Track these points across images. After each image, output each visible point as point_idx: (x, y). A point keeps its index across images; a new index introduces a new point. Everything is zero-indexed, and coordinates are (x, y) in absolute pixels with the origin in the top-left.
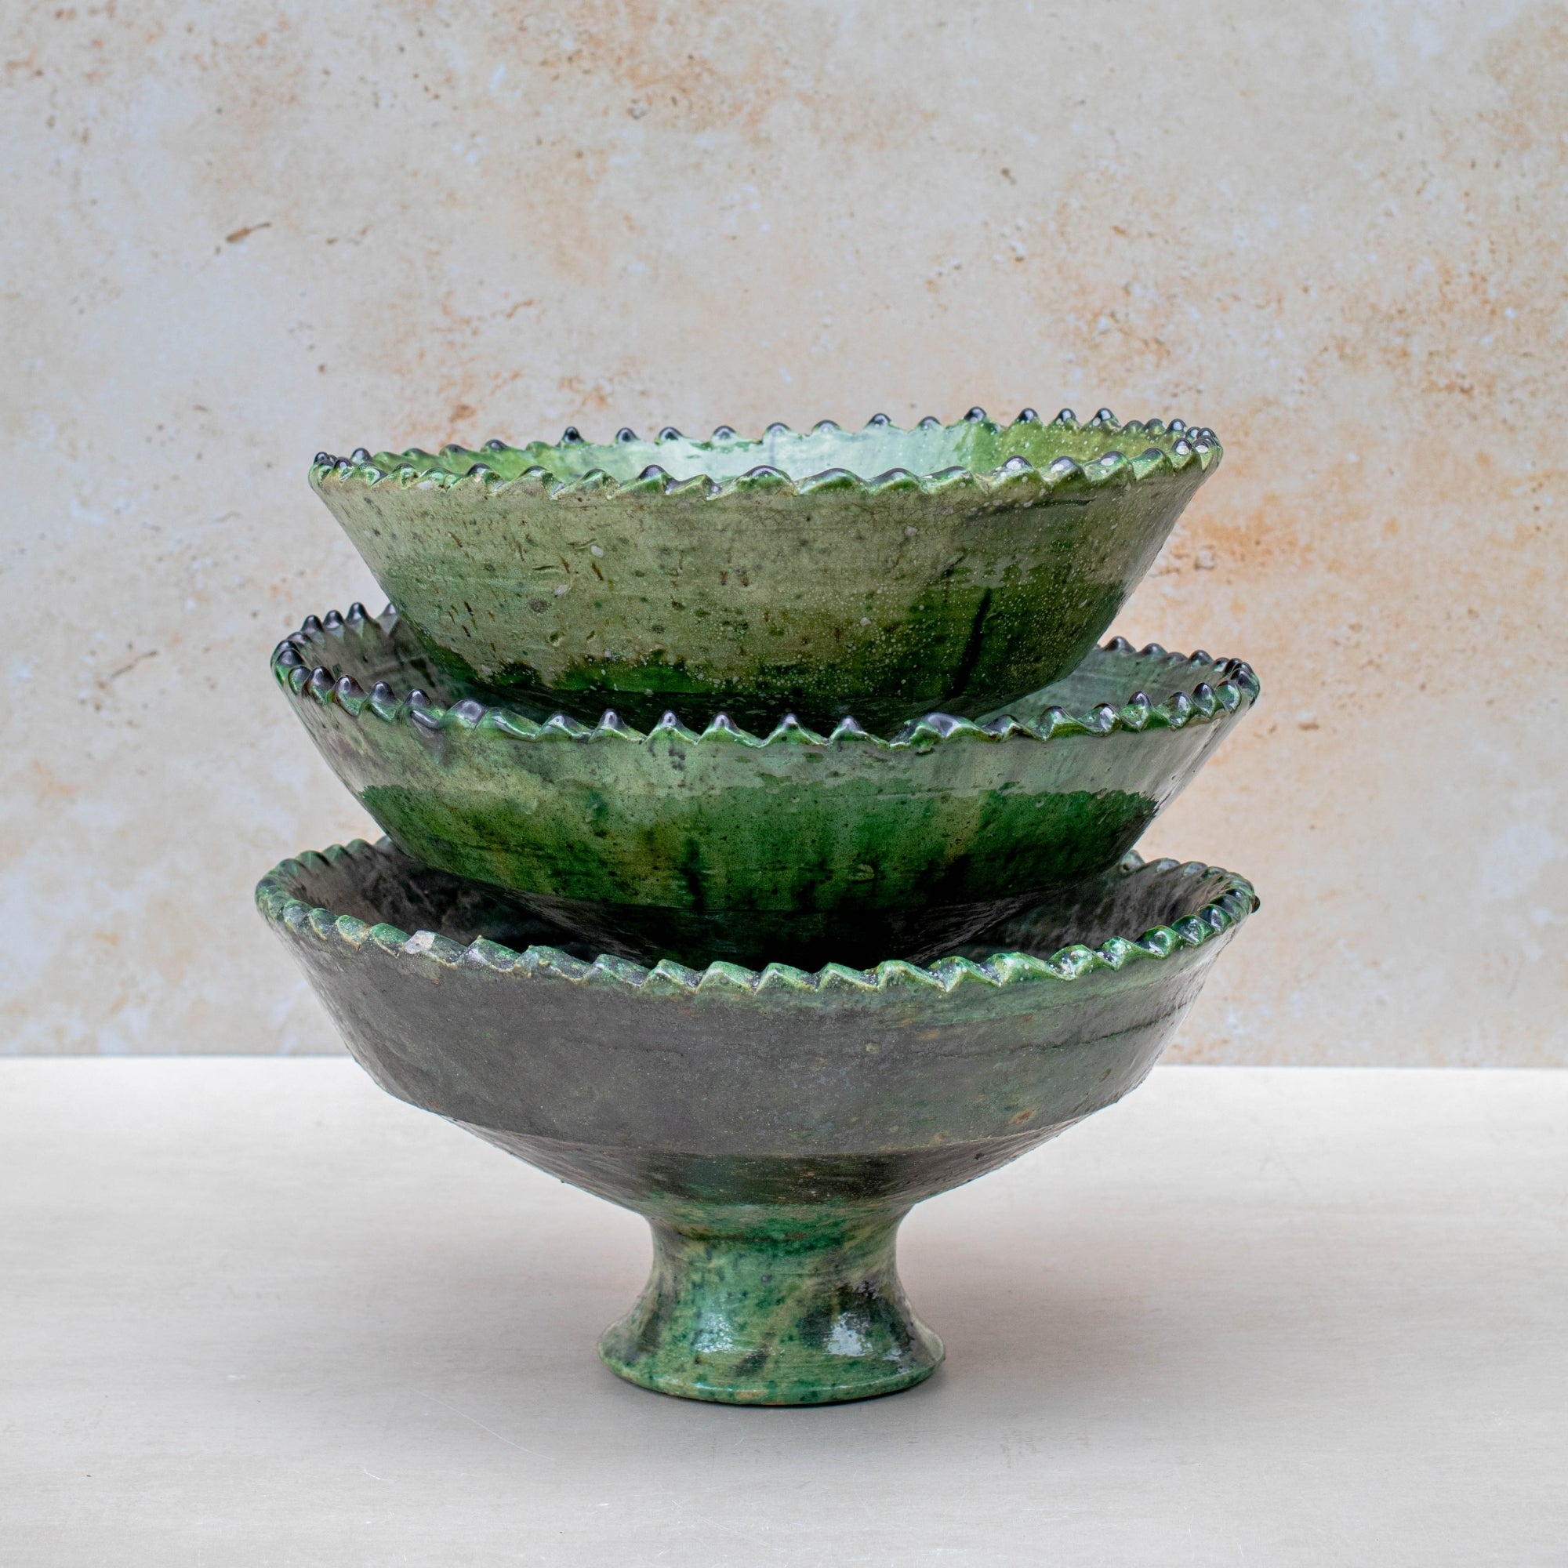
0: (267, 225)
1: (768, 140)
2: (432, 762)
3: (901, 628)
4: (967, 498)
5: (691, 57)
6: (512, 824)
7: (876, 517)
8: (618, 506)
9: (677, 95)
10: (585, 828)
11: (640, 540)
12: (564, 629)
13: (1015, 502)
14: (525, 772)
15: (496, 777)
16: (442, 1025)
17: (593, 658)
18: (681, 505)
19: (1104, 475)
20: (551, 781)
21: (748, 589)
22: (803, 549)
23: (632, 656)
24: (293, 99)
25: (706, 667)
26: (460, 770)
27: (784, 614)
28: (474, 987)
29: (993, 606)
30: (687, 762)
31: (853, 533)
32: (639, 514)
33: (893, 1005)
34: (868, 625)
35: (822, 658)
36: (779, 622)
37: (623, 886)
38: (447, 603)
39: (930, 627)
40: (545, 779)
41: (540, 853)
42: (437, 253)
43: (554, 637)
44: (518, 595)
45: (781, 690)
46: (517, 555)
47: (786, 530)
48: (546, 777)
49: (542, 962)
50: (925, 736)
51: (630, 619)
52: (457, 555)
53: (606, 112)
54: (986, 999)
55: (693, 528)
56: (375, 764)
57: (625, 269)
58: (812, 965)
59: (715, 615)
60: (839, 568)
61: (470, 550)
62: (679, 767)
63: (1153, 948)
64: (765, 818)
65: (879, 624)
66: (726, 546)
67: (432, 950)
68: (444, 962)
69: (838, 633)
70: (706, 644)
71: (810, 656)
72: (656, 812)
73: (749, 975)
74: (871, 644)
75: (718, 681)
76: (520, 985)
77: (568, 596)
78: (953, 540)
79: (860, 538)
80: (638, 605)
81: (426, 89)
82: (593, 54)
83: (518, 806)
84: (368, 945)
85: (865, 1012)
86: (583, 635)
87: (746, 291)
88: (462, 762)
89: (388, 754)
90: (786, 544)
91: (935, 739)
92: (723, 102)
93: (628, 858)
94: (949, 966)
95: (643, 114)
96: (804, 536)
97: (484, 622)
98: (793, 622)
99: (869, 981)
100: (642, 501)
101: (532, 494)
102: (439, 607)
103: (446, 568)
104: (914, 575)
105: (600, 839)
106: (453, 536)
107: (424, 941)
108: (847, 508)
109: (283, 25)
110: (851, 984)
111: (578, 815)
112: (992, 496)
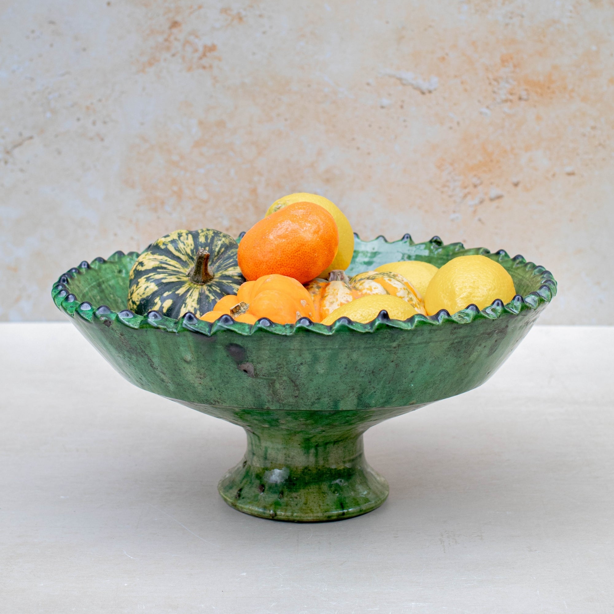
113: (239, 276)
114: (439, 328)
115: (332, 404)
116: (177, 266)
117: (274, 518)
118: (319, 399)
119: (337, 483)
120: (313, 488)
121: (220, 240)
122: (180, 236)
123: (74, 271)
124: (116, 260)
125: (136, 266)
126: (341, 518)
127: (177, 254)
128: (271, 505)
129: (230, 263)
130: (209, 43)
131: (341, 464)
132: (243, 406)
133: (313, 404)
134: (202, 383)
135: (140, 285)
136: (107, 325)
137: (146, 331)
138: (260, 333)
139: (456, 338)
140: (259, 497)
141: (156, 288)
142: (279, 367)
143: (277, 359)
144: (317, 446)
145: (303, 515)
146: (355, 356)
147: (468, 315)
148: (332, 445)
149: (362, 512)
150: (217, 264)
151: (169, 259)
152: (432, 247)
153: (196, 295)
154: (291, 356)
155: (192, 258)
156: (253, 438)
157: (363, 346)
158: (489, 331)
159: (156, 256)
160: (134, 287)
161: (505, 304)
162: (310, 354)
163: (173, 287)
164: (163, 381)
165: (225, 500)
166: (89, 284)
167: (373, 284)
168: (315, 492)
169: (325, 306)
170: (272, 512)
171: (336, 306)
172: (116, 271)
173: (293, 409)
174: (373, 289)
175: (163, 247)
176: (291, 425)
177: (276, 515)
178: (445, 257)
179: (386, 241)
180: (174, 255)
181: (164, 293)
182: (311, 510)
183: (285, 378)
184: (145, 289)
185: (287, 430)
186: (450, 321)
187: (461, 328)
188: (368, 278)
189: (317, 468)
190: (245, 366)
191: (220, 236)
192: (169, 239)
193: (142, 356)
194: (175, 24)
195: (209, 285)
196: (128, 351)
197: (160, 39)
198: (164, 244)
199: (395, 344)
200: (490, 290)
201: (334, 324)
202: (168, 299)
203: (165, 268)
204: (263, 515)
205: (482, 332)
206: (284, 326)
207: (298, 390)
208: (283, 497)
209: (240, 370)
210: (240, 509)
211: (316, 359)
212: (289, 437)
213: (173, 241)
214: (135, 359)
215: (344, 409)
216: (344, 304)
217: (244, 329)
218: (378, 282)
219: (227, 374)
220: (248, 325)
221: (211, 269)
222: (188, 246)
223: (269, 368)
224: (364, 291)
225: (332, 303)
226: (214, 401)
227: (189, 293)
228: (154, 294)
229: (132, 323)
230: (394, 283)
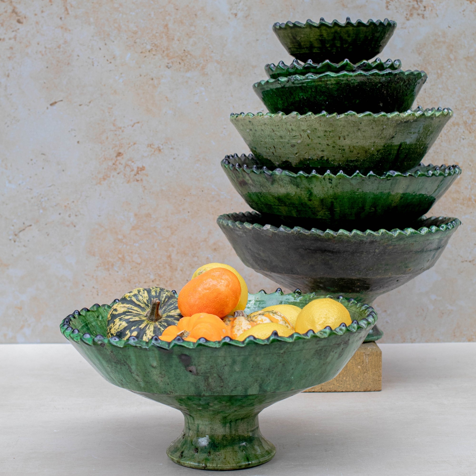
0: (62, 101)
1: (207, 74)
2: (268, 184)
3: (381, 151)
4: (398, 119)
5: (184, 50)
6: (288, 199)
7: (377, 123)
8: (315, 120)
9: (181, 61)
10: (306, 199)
11: (320, 129)
12: (299, 151)
13: (409, 120)
14: (292, 185)
15: (285, 187)
16: (271, 248)
17: (306, 158)
18: (330, 120)
19: (429, 115)
20: (299, 187)
21: (345, 141)
22: (359, 131)
23: (316, 158)
24: (69, 64)
25: (334, 160)
26: (276, 185)
27: (354, 147)
28: (281, 237)
29: (402, 146)
30: (333, 182)
31: (371, 127)
32: (320, 122)
33: (383, 239)
34: (373, 150)
35: (362, 158)
36: (352, 149)
37: (314, 214)
38: (268, 146)
39: (388, 151)
40: (297, 187)
41: (294, 206)
42: (111, 108)
43: (296, 154)
44: (288, 143)
45: (352, 166)
46: (289, 133)
47: (355, 126)
48: (298, 186)
49: (298, 230)
50: (389, 175)
51: (316, 148)
52: (273, 134)
53: (160, 67)
54: (404, 239)
55: (333, 126)
56: (253, 186)
57: (166, 112)
58: (363, 230)
59: (337, 147)
60: (367, 136)
61: (276, 133)
62: (331, 183)
63: (441, 229)
64: (350, 196)
65: (376, 150)
66: (341, 130)
67: (270, 228)
68: (273, 231)
69: (366, 152)
70: (334, 154)
71: (359, 158)
72: (324, 194)
73: (348, 232)
74: (373, 155)
75: (336, 164)
76: (293, 236)
77: (301, 143)
78: (394, 129)
79: (373, 128)
80: (318, 145)
81: (107, 60)
82: (156, 50)
83: (290, 194)
84: (253, 228)
85: (376, 241)
86: (303, 153)
87: (201, 118)
88: (276, 183)
89: (257, 183)
90: (355, 129)
91: (392, 176)
92: (194, 63)
93: (317, 206)
94: (395, 231)
95: (171, 67)
96: (360, 127)
97: (278, 150)
98: (356, 149)
99: (377, 233)
100: (321, 119)
101: (293, 118)
102: (266, 148)
103: (269, 137)
104: (385, 138)
105: (310, 202)
106: (272, 129)
107: (268, 227)
108: (370, 121)
109: (65, 42)
110: (373, 234)
111: (305, 196)
112: (404, 118)
113: (178, 316)
114: (309, 341)
115: (243, 390)
116: (138, 310)
117: (205, 469)
118: (236, 388)
119: (244, 445)
120: (229, 449)
121: (165, 294)
122: (139, 291)
123: (71, 316)
124: (95, 309)
125: (112, 312)
126: (247, 467)
127: (138, 303)
128: (203, 460)
129: (172, 308)
130: (141, 166)
131: (246, 433)
132: (188, 394)
133: (232, 391)
134: (162, 380)
135: (116, 323)
136: (102, 346)
137: (128, 348)
138: (200, 346)
139: (319, 347)
140: (195, 456)
141: (126, 325)
142: (211, 368)
143: (210, 363)
144: (231, 422)
145: (223, 466)
146: (258, 359)
147: (325, 332)
148: (240, 421)
149: (260, 463)
150: (164, 309)
151: (133, 307)
152: (295, 296)
153: (152, 328)
154: (219, 361)
155: (148, 306)
156: (189, 419)
157: (263, 353)
158: (338, 342)
159: (125, 305)
160: (112, 325)
161: (347, 325)
162: (230, 358)
163: (137, 324)
164: (137, 381)
165: (173, 460)
166: (81, 325)
167: (264, 318)
168: (230, 451)
169: (234, 332)
170: (204, 465)
171: (241, 332)
172: (96, 316)
173: (220, 395)
174: (263, 320)
175: (129, 299)
176: (216, 407)
177: (206, 466)
178: (304, 302)
179: (265, 293)
180: (136, 304)
181: (132, 327)
182: (228, 462)
183: (215, 375)
184: (119, 325)
185: (213, 411)
186: (315, 337)
187: (321, 340)
188: (260, 314)
189: (231, 436)
190: (191, 368)
191: (164, 291)
192: (132, 294)
193: (125, 365)
194: (119, 154)
195: (159, 322)
196: (115, 363)
197: (110, 163)
198: (129, 297)
199: (282, 351)
200: (336, 319)
201: (245, 340)
202: (134, 331)
203: (131, 312)
204: (198, 467)
205: (334, 343)
206: (214, 342)
207: (223, 382)
208: (210, 455)
209: (187, 371)
210: (183, 464)
211: (234, 362)
212: (214, 416)
213: (135, 295)
214: (119, 368)
215: (251, 394)
216: (246, 330)
217: (190, 345)
218: (266, 316)
219: (179, 374)
220: (192, 342)
221: (160, 312)
222: (145, 297)
223: (205, 369)
224: (258, 322)
225: (238, 330)
226: (170, 392)
227: (148, 327)
228: (125, 329)
229: (119, 344)
230: (276, 317)
